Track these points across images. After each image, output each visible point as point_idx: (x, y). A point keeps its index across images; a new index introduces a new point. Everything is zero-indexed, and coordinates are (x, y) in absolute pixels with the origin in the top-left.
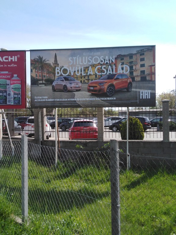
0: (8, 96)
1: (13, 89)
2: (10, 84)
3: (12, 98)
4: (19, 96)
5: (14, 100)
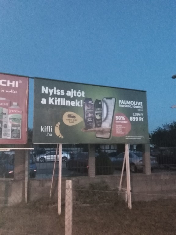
0: (3, 128)
1: (11, 119)
2: (7, 114)
3: (9, 130)
4: (19, 128)
5: (12, 132)
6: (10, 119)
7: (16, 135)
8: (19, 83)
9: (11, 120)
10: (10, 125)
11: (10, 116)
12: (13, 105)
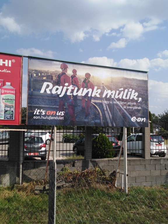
4: (12, 109)
5: (5, 113)
6: (3, 99)
7: (9, 116)
8: (12, 62)
10: (3, 106)
11: (3, 96)
12: (6, 85)
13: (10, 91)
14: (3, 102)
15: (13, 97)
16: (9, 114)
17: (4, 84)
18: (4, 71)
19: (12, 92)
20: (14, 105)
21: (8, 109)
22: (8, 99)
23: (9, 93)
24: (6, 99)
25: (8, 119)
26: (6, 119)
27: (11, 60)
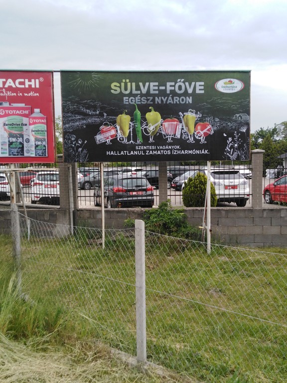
0: (25, 144)
2: (28, 124)
3: (32, 145)
4: (45, 143)
5: (35, 148)
6: (32, 131)
7: (41, 152)
8: (40, 82)
9: (33, 133)
10: (32, 139)
11: (32, 127)
12: (34, 112)
13: (40, 120)
14: (33, 135)
15: (44, 127)
16: (41, 149)
17: (32, 112)
18: (31, 94)
19: (42, 121)
20: (46, 138)
21: (39, 143)
22: (38, 131)
23: (39, 123)
24: (36, 131)
25: (40, 155)
26: (38, 156)
27: (39, 78)
